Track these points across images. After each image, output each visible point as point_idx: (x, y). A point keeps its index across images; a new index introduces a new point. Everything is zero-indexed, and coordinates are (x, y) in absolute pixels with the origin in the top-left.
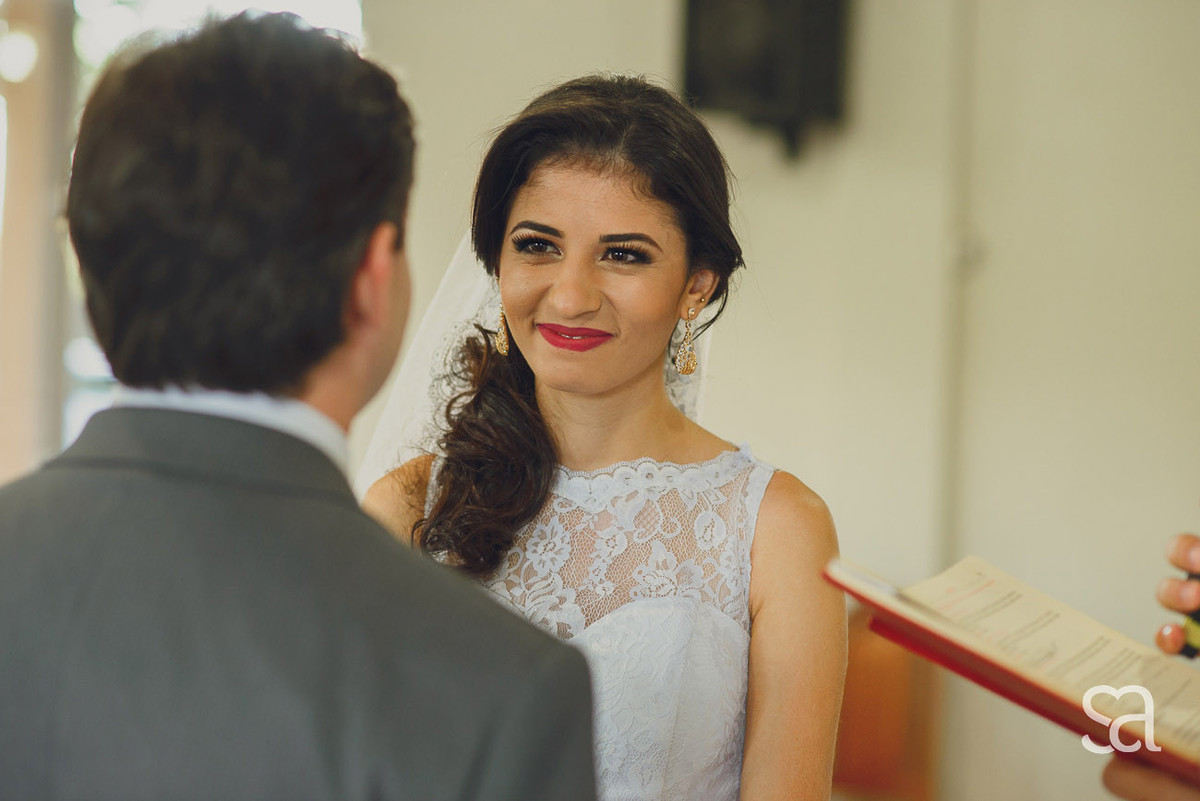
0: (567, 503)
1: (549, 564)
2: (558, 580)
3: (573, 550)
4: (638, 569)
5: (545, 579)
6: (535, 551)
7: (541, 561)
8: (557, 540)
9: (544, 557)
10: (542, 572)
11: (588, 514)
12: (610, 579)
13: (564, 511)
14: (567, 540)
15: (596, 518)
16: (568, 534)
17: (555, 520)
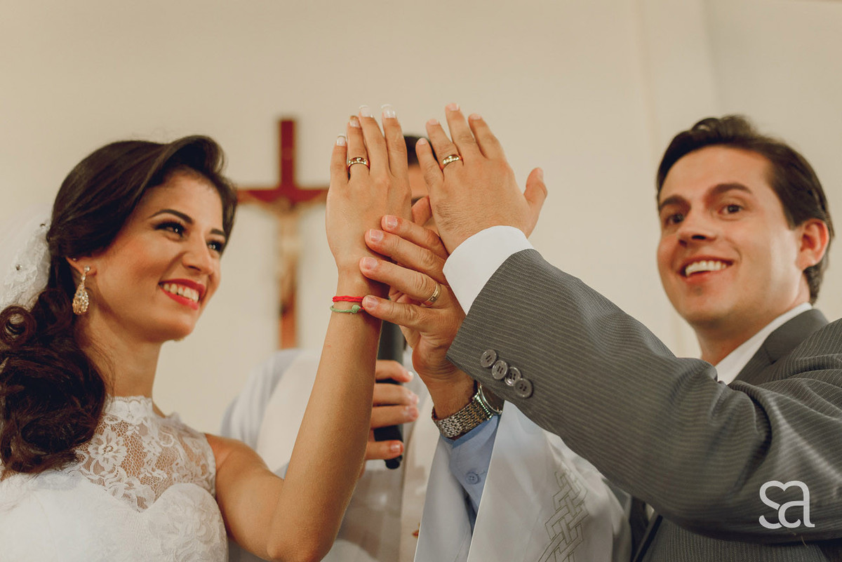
0: (113, 419)
1: (111, 460)
2: (122, 471)
3: (129, 449)
4: (176, 462)
5: (111, 472)
6: (97, 453)
7: (104, 459)
8: (113, 444)
9: (106, 456)
10: (108, 467)
11: (131, 425)
12: (159, 467)
13: (112, 423)
14: (121, 443)
15: (138, 428)
16: (121, 439)
17: (107, 430)
